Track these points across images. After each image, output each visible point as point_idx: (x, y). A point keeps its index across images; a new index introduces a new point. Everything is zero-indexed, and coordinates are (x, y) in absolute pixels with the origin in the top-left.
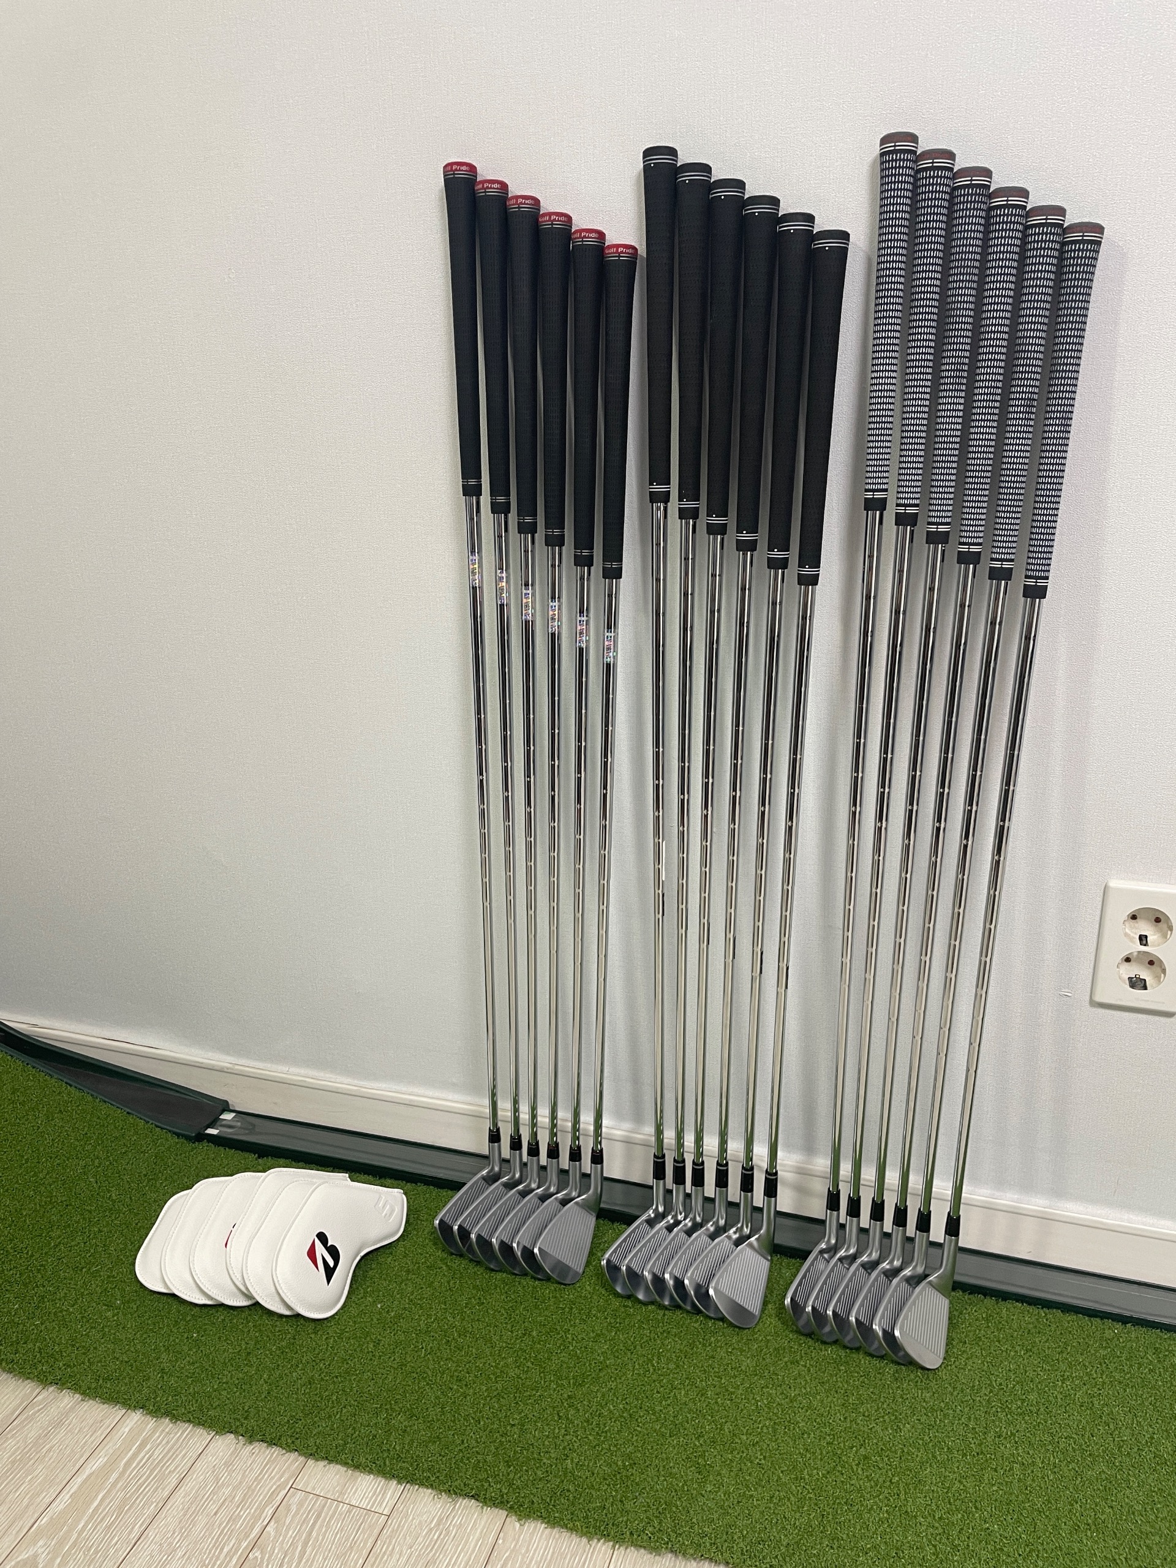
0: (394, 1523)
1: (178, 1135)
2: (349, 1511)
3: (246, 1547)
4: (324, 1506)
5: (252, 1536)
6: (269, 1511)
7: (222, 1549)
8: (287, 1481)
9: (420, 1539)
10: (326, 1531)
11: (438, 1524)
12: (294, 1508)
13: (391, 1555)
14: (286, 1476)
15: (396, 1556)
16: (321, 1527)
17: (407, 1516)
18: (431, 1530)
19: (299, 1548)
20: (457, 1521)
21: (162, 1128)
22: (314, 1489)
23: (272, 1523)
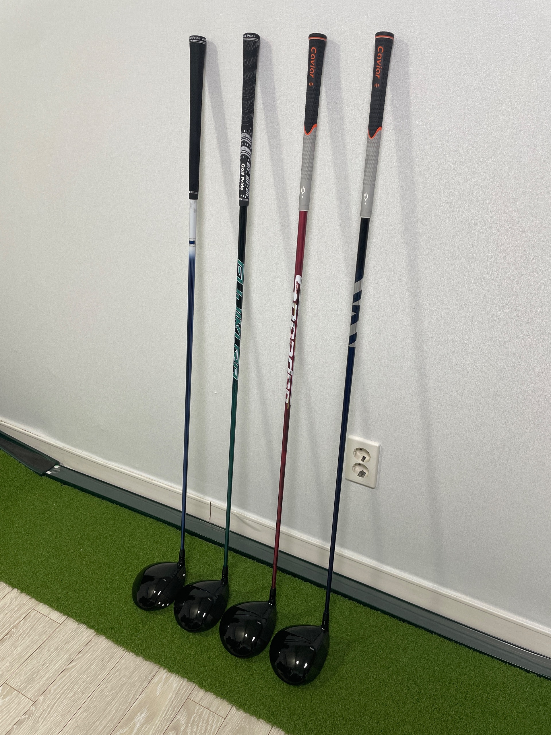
0: (61, 627)
1: (36, 473)
2: (49, 620)
3: (12, 627)
4: (42, 617)
5: (15, 624)
6: (24, 616)
7: (4, 626)
8: (33, 607)
9: (68, 634)
10: (39, 626)
11: (75, 630)
12: (32, 616)
13: (56, 638)
14: (33, 605)
15: (58, 638)
16: (37, 625)
17: (66, 625)
18: (73, 631)
19: (28, 630)
20: (82, 630)
21: (31, 469)
22: (40, 611)
23: (23, 620)
